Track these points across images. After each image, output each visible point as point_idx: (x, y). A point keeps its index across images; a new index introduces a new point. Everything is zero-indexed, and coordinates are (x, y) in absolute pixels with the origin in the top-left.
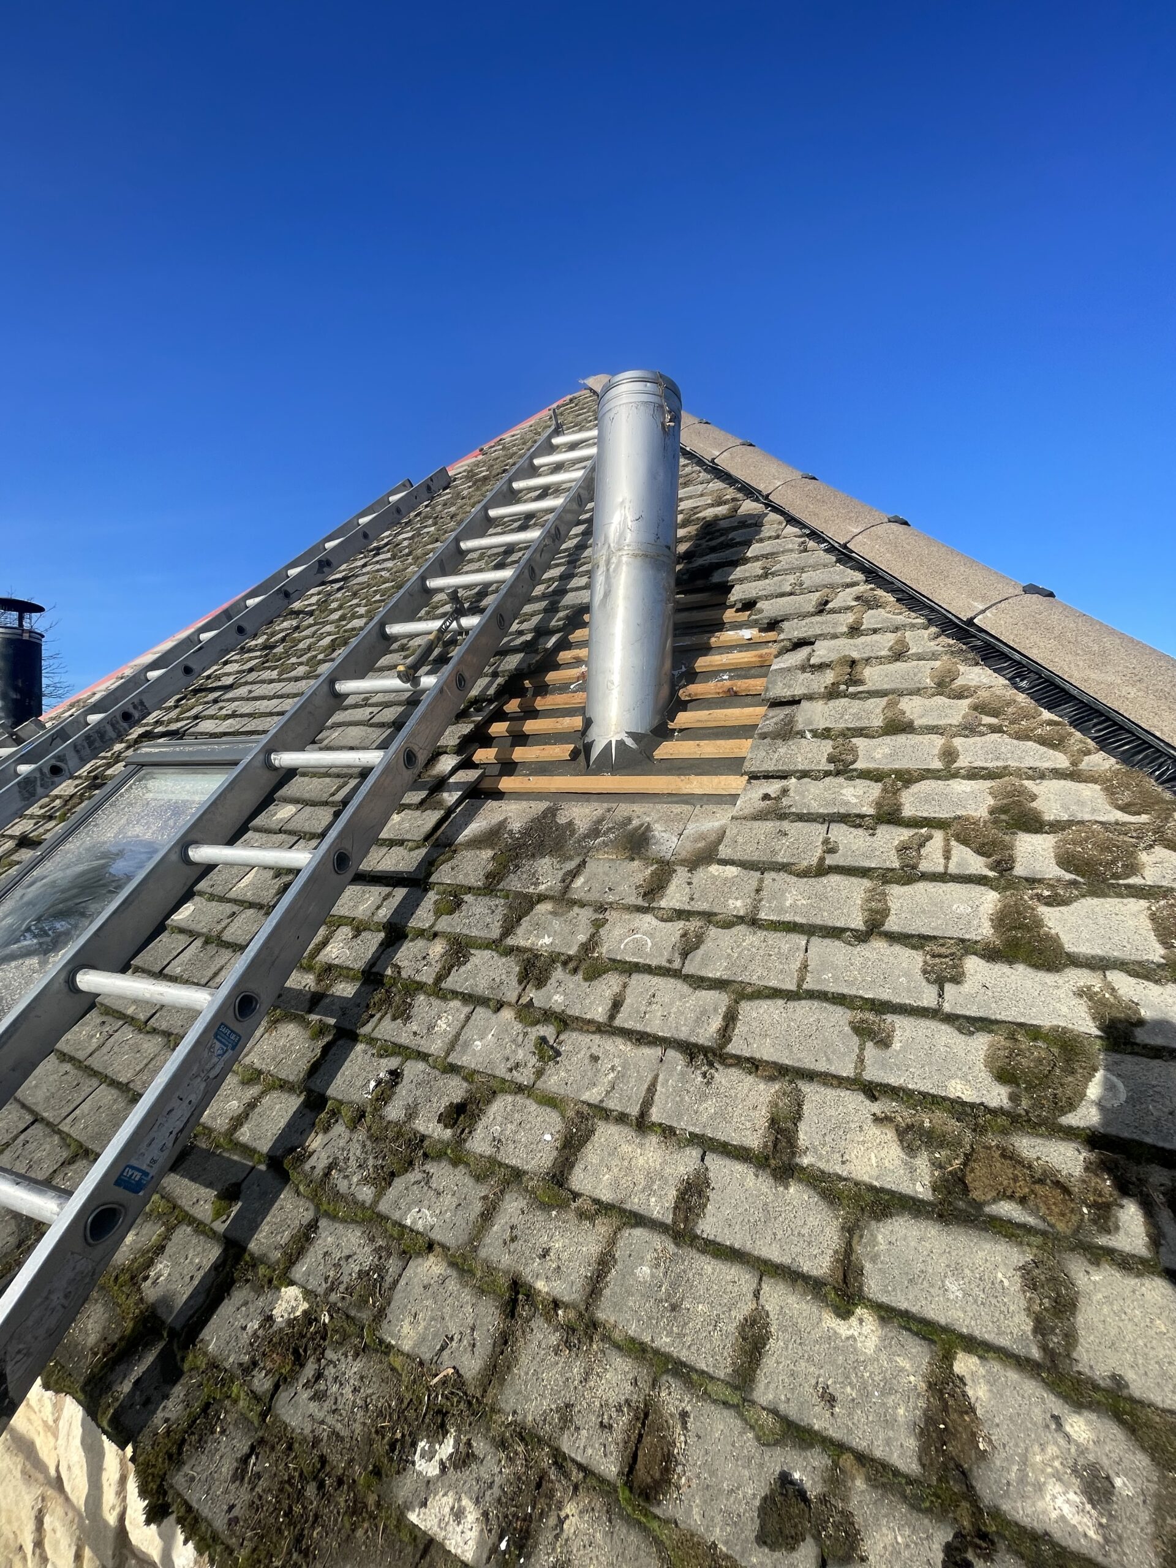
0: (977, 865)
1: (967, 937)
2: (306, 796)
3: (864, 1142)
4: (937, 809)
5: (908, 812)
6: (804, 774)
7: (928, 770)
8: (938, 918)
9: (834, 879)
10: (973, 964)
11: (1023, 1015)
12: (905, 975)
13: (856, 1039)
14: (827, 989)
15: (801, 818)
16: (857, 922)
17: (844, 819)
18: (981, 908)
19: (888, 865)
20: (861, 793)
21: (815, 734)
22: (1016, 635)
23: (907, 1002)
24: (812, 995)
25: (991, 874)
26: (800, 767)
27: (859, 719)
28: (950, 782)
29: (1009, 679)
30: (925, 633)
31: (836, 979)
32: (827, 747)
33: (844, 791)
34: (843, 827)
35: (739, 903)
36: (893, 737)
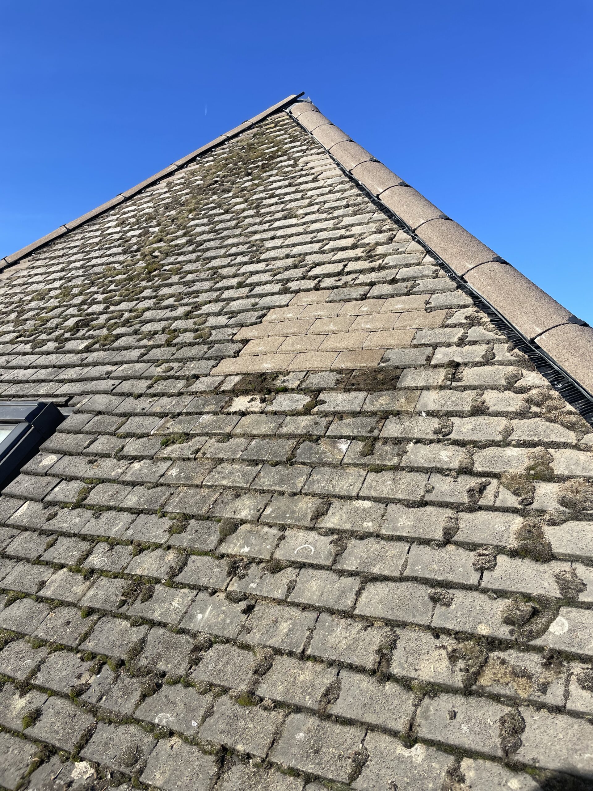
0: (513, 501)
1: (500, 544)
2: (65, 448)
3: (428, 660)
4: (495, 466)
5: (478, 468)
6: (418, 441)
7: (493, 441)
8: (486, 533)
9: (429, 509)
10: (502, 559)
11: (524, 587)
12: (462, 566)
13: (431, 604)
14: (417, 575)
15: (413, 470)
16: (439, 535)
17: (440, 471)
18: (511, 528)
19: (461, 501)
20: (452, 454)
21: (428, 414)
22: (558, 353)
23: (461, 581)
24: (408, 579)
25: (519, 507)
26: (415, 436)
27: (457, 405)
28: (505, 449)
29: (550, 382)
30: (506, 346)
31: (423, 569)
32: (435, 423)
33: (441, 453)
34: (439, 476)
35: (370, 524)
36: (476, 418)
